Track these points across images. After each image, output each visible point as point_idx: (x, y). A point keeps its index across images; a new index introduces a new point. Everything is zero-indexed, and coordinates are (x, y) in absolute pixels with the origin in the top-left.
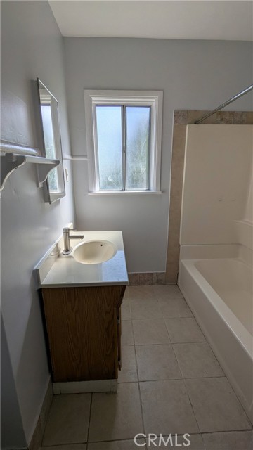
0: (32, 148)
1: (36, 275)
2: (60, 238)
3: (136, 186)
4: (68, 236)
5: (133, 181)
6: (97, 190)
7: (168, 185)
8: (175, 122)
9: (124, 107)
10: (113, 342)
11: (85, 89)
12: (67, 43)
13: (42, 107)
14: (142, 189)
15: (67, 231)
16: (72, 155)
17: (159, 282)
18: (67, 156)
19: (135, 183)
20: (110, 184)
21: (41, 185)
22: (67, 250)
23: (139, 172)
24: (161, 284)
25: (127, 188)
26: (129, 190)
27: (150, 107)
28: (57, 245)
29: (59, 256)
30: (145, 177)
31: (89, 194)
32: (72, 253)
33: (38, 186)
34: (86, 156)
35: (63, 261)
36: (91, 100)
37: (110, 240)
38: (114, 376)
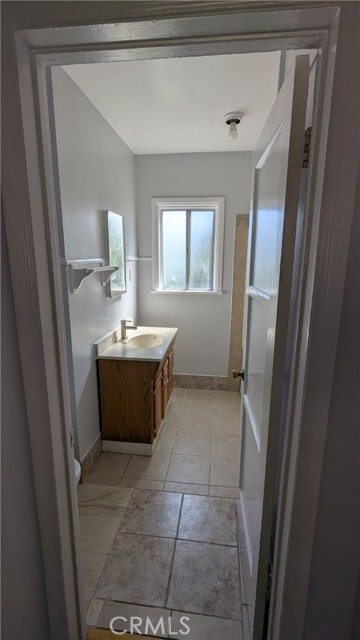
1: (95, 348)
2: (118, 329)
3: (199, 286)
4: (124, 327)
5: (196, 281)
6: (160, 289)
7: (230, 286)
8: (237, 225)
9: (189, 212)
10: (150, 412)
11: (152, 197)
12: (139, 161)
14: (205, 290)
15: (123, 322)
16: (138, 255)
17: (220, 387)
18: (132, 257)
19: (198, 283)
20: (173, 283)
21: (104, 284)
22: (123, 338)
23: (202, 272)
24: (223, 390)
25: (190, 288)
26: (192, 290)
27: (214, 210)
28: (115, 333)
29: (116, 342)
30: (208, 278)
31: (152, 292)
32: (126, 341)
33: (102, 285)
34: (151, 256)
35: (119, 345)
36: (157, 206)
37: (163, 334)
38: (149, 441)
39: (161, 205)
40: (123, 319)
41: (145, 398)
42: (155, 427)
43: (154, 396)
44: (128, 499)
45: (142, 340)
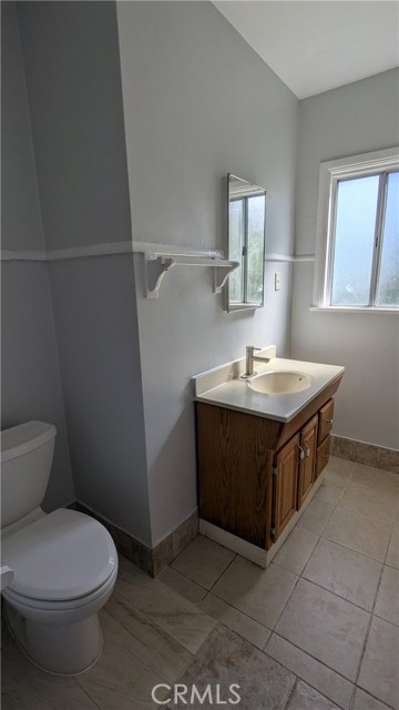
0: (212, 250)
1: (192, 384)
2: (242, 359)
3: (392, 302)
4: (251, 358)
5: (388, 292)
6: (325, 304)
9: (384, 175)
10: (265, 501)
11: (322, 161)
13: (230, 204)
15: (250, 350)
16: (294, 254)
18: (281, 255)
19: (393, 296)
20: (348, 296)
21: (218, 290)
22: (249, 373)
25: (376, 304)
26: (380, 307)
28: (236, 364)
29: (235, 377)
31: (312, 309)
32: (251, 379)
33: (214, 291)
34: (313, 255)
35: (240, 384)
36: (329, 174)
37: (315, 374)
38: (264, 545)
39: (336, 172)
40: (250, 345)
41: (259, 475)
42: (273, 526)
43: (274, 476)
44: (202, 639)
45: (280, 379)
